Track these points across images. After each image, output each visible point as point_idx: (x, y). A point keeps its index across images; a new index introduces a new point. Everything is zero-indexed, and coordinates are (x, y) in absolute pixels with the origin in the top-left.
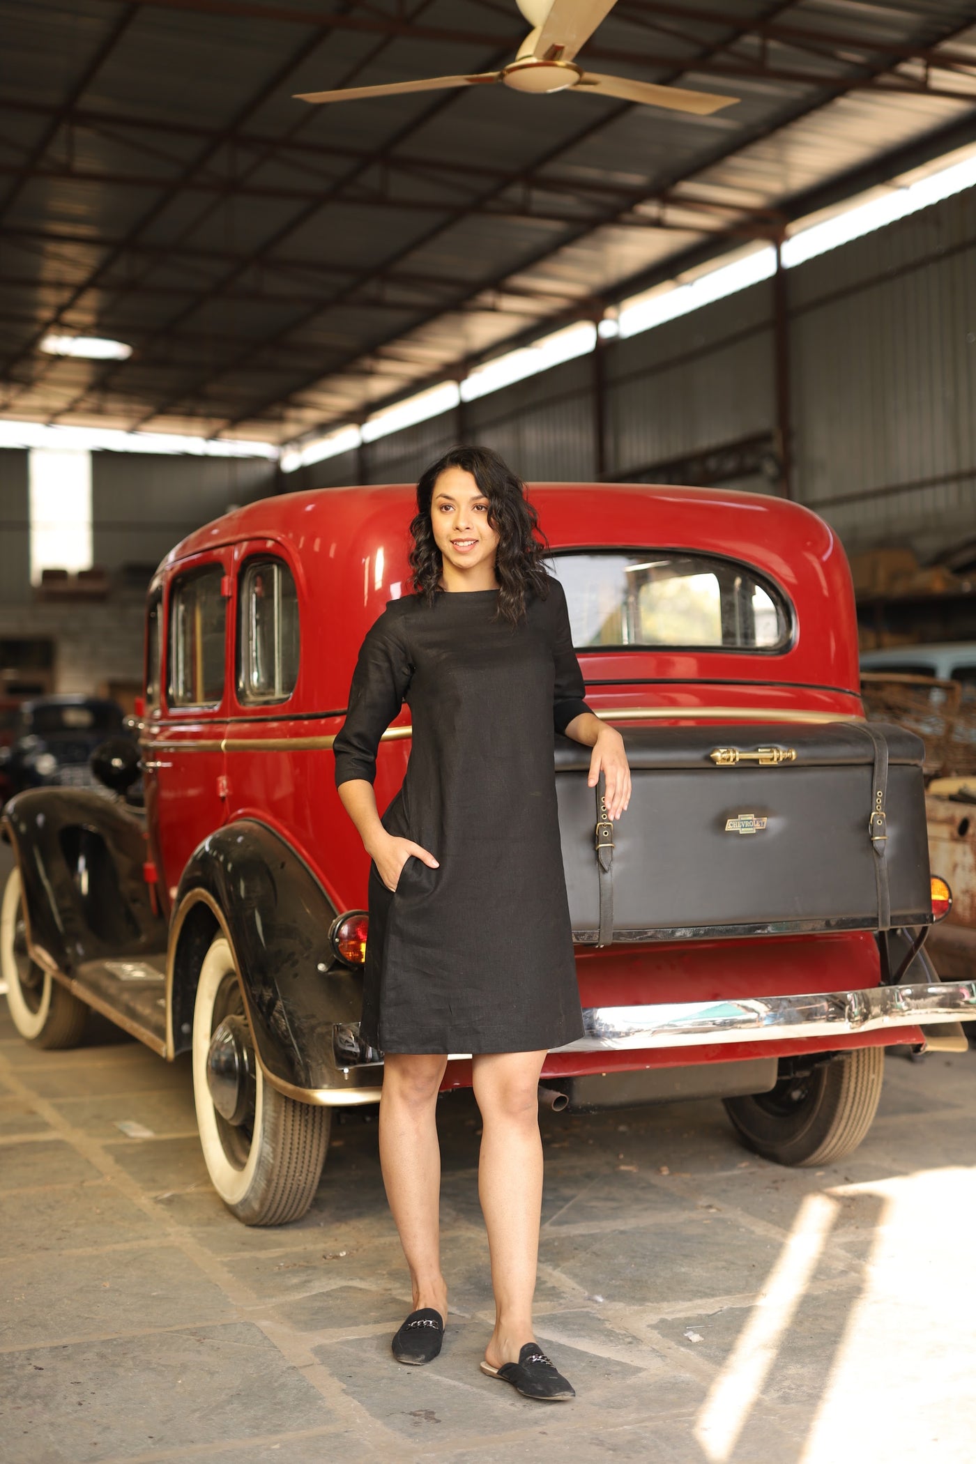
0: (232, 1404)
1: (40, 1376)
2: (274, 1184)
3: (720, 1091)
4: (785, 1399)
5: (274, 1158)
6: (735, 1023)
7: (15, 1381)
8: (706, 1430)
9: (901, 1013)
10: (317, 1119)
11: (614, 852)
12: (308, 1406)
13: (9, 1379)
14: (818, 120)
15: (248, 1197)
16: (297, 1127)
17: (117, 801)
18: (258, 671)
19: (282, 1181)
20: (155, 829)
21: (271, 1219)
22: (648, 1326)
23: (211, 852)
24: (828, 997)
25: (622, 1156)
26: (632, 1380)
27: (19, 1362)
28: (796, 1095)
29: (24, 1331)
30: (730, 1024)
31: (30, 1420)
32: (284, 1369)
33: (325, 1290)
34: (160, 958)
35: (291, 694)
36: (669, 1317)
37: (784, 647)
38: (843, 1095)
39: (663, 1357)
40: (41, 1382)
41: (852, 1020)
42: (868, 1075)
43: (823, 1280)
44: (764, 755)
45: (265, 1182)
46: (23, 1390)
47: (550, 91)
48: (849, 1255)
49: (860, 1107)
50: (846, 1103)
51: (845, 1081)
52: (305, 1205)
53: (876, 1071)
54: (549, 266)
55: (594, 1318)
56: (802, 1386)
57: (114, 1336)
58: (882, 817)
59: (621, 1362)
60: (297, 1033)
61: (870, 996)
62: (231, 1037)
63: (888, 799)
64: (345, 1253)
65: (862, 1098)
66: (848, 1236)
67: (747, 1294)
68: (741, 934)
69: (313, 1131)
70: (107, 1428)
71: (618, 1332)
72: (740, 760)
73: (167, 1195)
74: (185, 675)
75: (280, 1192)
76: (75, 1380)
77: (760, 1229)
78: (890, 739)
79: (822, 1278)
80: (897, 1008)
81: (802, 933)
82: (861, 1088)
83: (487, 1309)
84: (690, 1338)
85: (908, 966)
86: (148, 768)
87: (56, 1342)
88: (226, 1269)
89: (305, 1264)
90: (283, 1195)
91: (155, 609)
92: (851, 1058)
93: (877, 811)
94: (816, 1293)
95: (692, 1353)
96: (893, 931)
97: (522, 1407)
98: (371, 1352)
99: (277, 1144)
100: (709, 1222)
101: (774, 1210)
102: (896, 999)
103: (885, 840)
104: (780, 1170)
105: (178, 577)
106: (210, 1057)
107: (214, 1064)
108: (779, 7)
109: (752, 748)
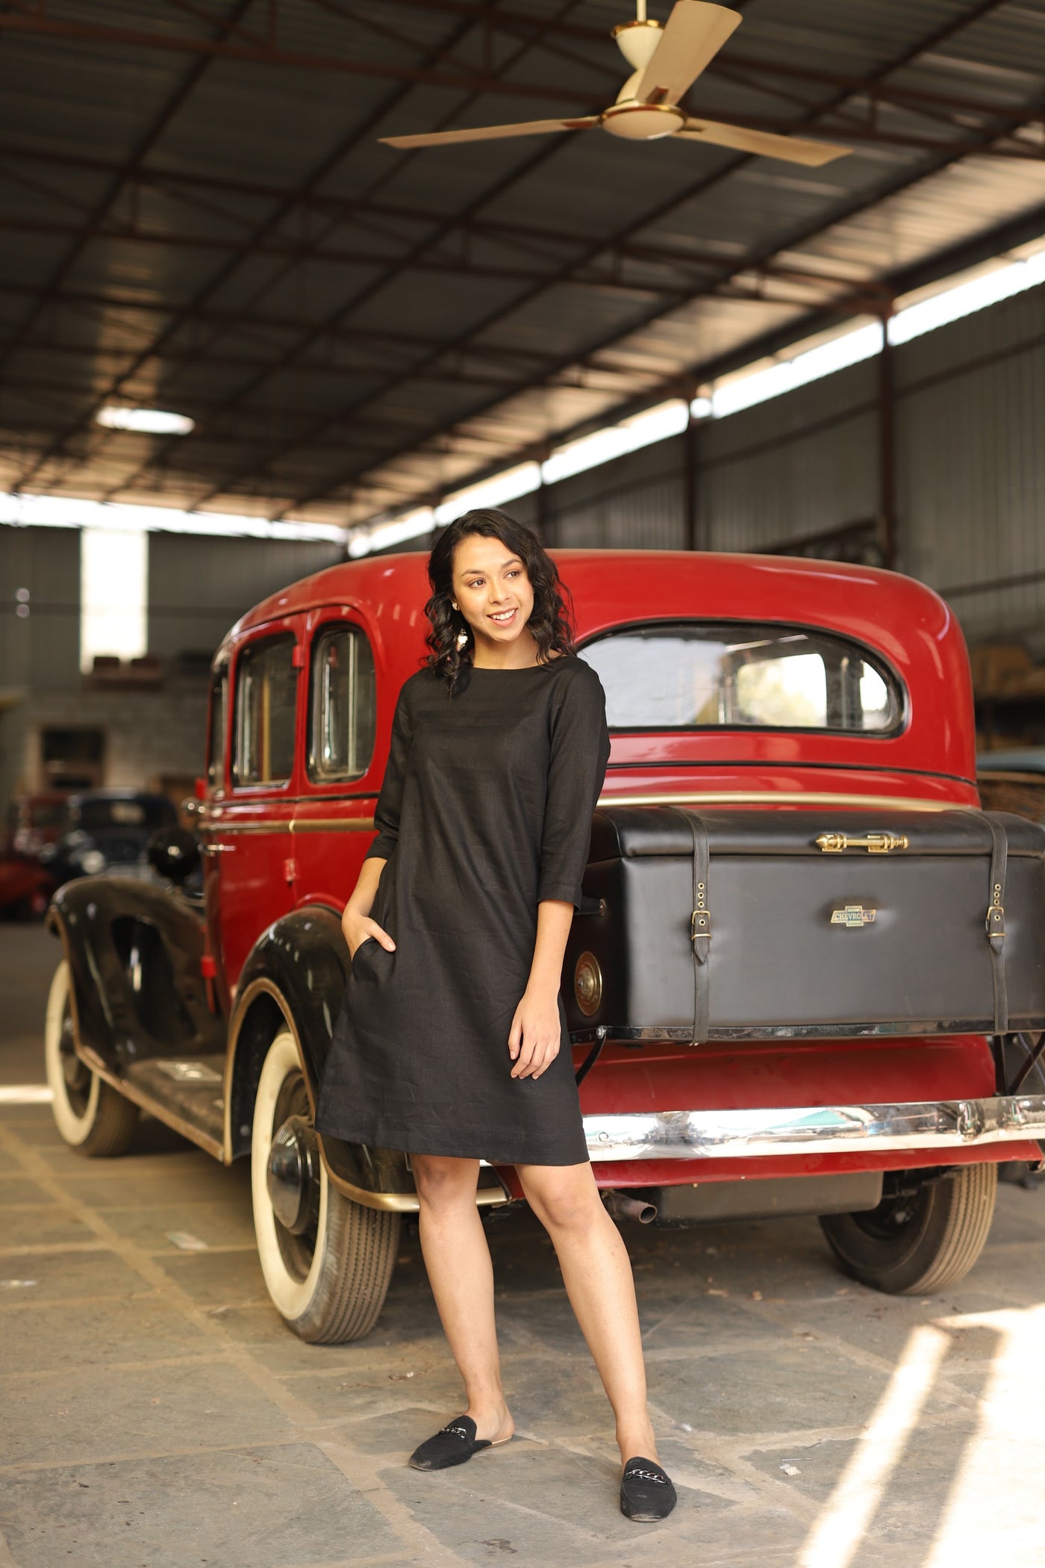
0: (292, 1528)
1: (85, 1494)
2: (337, 1297)
3: (820, 1207)
4: (890, 1537)
5: (339, 1269)
6: (837, 1132)
7: (58, 1498)
9: (1018, 1127)
10: (385, 1228)
11: (711, 943)
12: (373, 1532)
13: (51, 1496)
14: (929, 188)
15: (309, 1312)
16: (363, 1236)
17: (174, 892)
18: (330, 747)
19: (346, 1294)
20: (215, 922)
21: (333, 1336)
22: (741, 1458)
23: (276, 941)
24: (939, 1106)
25: (710, 1280)
26: (724, 1513)
27: (63, 1478)
28: (900, 1217)
29: (69, 1446)
30: (833, 1133)
31: (74, 1540)
32: (348, 1493)
33: (391, 1412)
34: (218, 1058)
35: (367, 770)
36: (764, 1449)
37: (896, 730)
38: (952, 1217)
39: (756, 1489)
40: (86, 1501)
41: (964, 1132)
42: (980, 1196)
43: (930, 1414)
44: (873, 842)
45: (328, 1295)
46: (67, 1507)
47: (652, 137)
48: (958, 1388)
49: (971, 1231)
50: (955, 1226)
51: (955, 1201)
52: (370, 1322)
53: (988, 1191)
54: (640, 340)
55: (682, 1447)
56: (909, 1524)
57: (165, 1454)
58: (999, 912)
59: (711, 1494)
61: (985, 1107)
62: (294, 1139)
63: (1006, 893)
64: (412, 1374)
65: (973, 1221)
66: (959, 1368)
67: (848, 1427)
68: (847, 1035)
69: (380, 1240)
70: (157, 1550)
71: (708, 1462)
72: (848, 846)
73: (221, 1309)
74: (251, 753)
75: (343, 1307)
76: (122, 1499)
77: (861, 1359)
78: (1012, 829)
79: (929, 1411)
80: (1013, 1121)
81: (912, 1036)
82: (972, 1211)
83: (566, 1436)
84: (787, 1471)
85: (1026, 1076)
86: (210, 851)
87: (102, 1459)
88: (284, 1387)
89: (370, 1384)
90: (346, 1309)
91: (219, 685)
92: (961, 1176)
93: (994, 905)
94: (923, 1427)
95: (789, 1487)
96: (1010, 1037)
97: (605, 1540)
98: (443, 1478)
99: (342, 1254)
100: (806, 1350)
101: (876, 1340)
102: (1013, 1111)
103: (1003, 937)
104: (882, 1298)
105: (247, 648)
106: (271, 1160)
107: (275, 1168)
108: (889, 67)
109: (861, 834)
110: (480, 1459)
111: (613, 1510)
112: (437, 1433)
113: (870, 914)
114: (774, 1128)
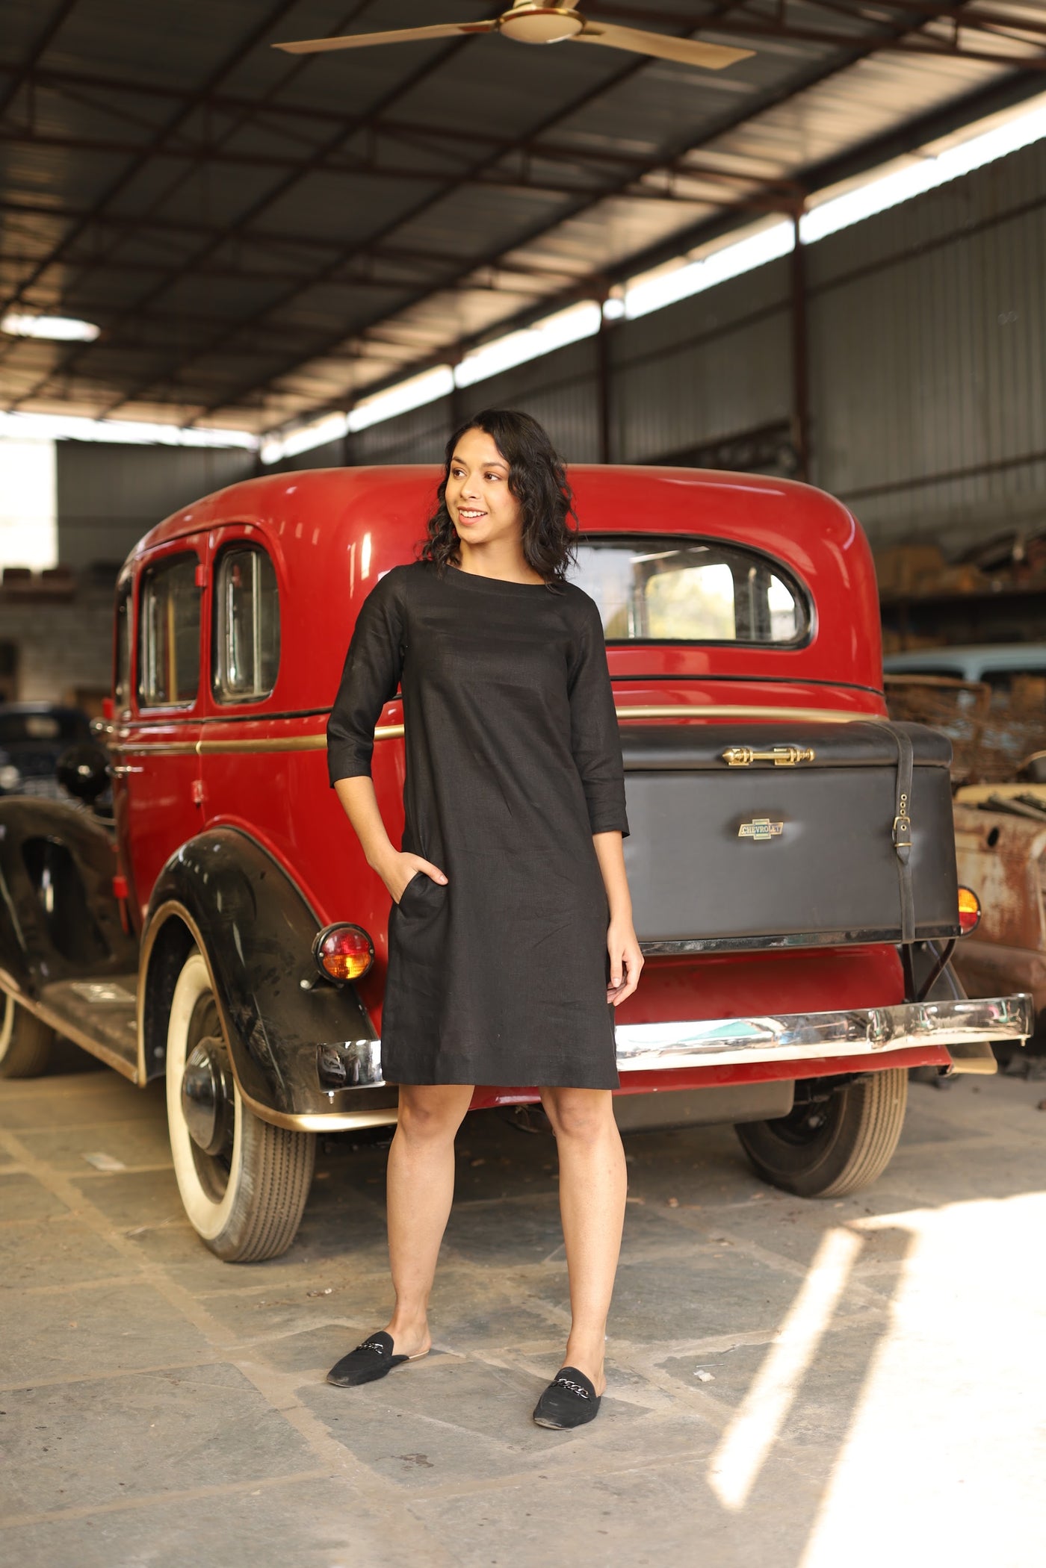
0: (209, 1449)
1: (2, 1421)
2: (254, 1217)
3: (732, 1116)
4: (801, 1440)
5: (255, 1189)
6: (749, 1042)
8: (717, 1472)
9: (926, 1033)
10: (300, 1147)
12: (291, 1450)
14: (838, 82)
15: (226, 1232)
16: (279, 1156)
17: (84, 812)
18: (235, 667)
19: (263, 1214)
20: (125, 842)
21: (251, 1254)
22: (656, 1365)
23: (185, 863)
24: (847, 1015)
26: (638, 1421)
28: (814, 1122)
30: (745, 1043)
32: (265, 1412)
33: (309, 1329)
34: (131, 979)
35: (272, 691)
36: (678, 1356)
37: (802, 641)
38: (864, 1120)
39: (671, 1397)
40: (4, 1427)
41: (873, 1039)
42: (891, 1099)
43: (842, 1316)
44: (780, 755)
45: (245, 1215)
47: (551, 41)
48: (870, 1290)
49: (882, 1134)
50: (867, 1129)
51: (867, 1106)
52: (287, 1240)
53: (899, 1095)
54: (550, 241)
56: (820, 1426)
57: (83, 1378)
58: (906, 823)
59: (626, 1402)
60: (279, 1054)
61: (893, 1015)
62: (207, 1061)
63: (913, 802)
64: (330, 1291)
65: (885, 1124)
66: (870, 1270)
67: (762, 1331)
68: (755, 947)
69: (296, 1160)
70: (74, 1475)
71: (623, 1371)
72: (754, 760)
73: (139, 1230)
74: (157, 673)
75: (260, 1226)
76: (40, 1425)
77: (775, 1263)
78: (918, 739)
79: (841, 1313)
80: (922, 1027)
81: (820, 946)
82: (884, 1114)
83: (483, 1348)
84: (701, 1377)
85: (934, 982)
86: (117, 773)
87: (19, 1385)
88: (202, 1307)
89: (288, 1302)
90: (263, 1228)
91: (124, 603)
92: (872, 1081)
93: (901, 816)
94: (835, 1330)
95: (702, 1393)
96: (918, 944)
97: (520, 1451)
98: (359, 1393)
99: (257, 1175)
100: (720, 1256)
101: (790, 1243)
102: (921, 1018)
103: (909, 846)
104: (797, 1202)
105: (149, 568)
106: (185, 1082)
107: (189, 1090)
109: (769, 747)
110: (398, 1374)
111: (529, 1421)
112: (354, 1349)
114: (686, 1040)
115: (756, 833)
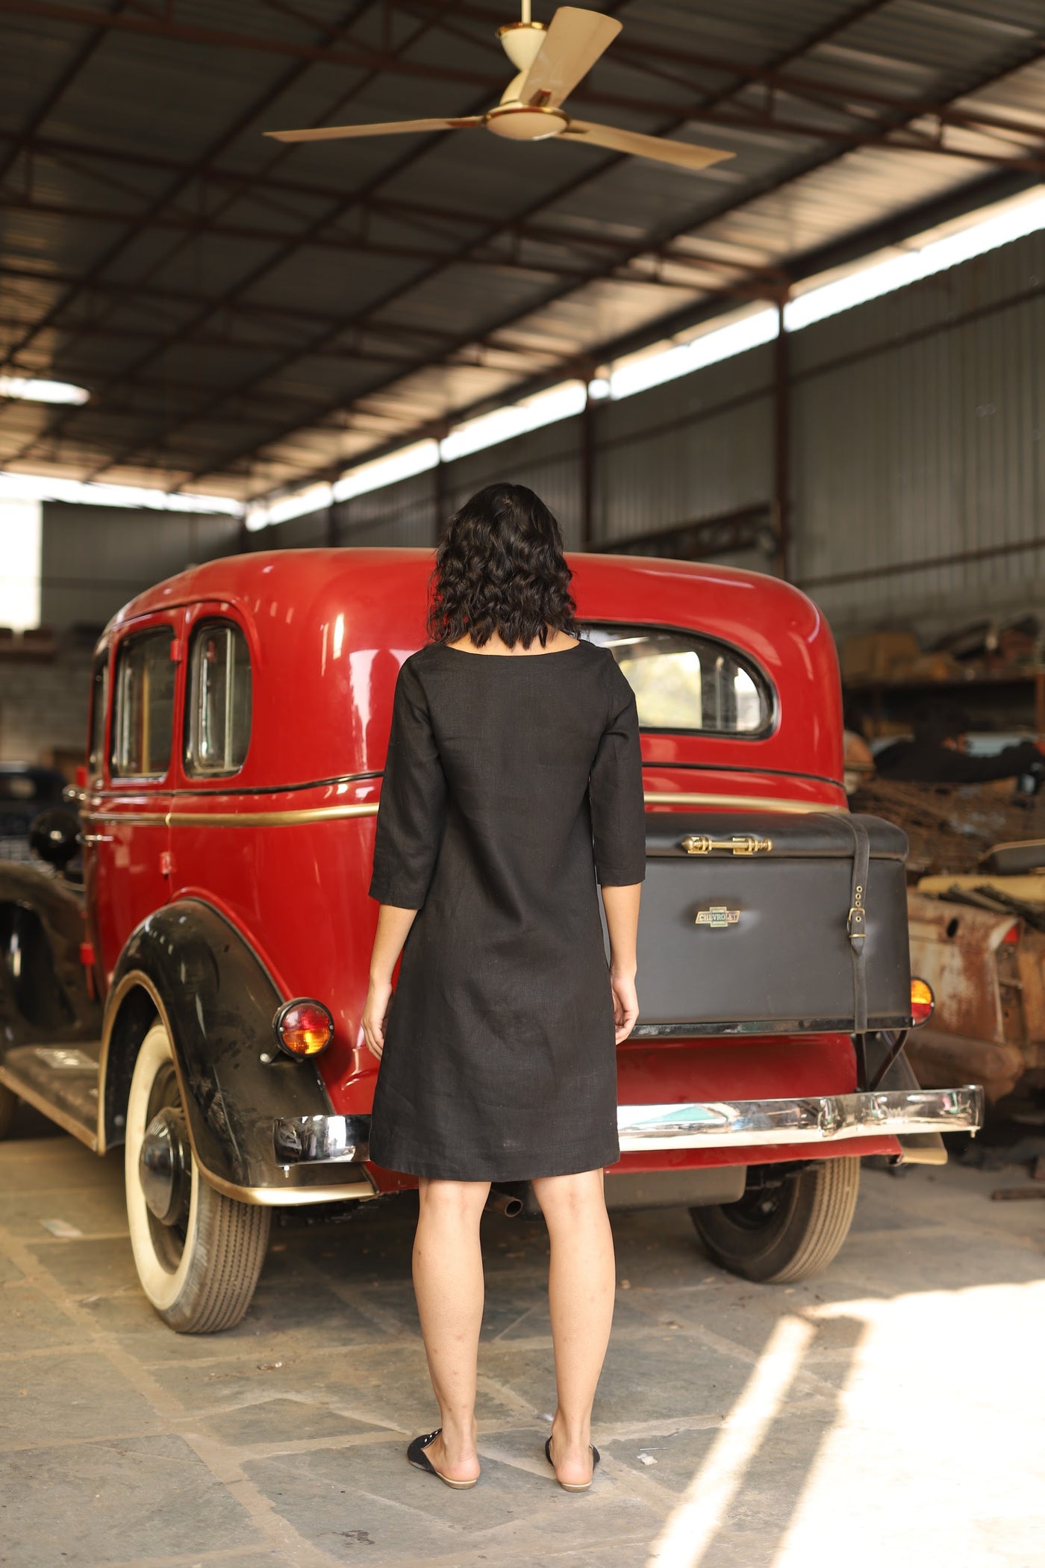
0: (153, 1520)
2: (207, 1289)
3: (684, 1200)
4: (741, 1526)
5: (209, 1261)
6: (703, 1127)
9: (876, 1122)
10: (256, 1220)
12: (234, 1524)
14: (825, 176)
15: (179, 1302)
16: (234, 1228)
17: (56, 877)
18: (207, 742)
19: (216, 1286)
20: (94, 908)
21: (203, 1326)
23: (151, 933)
24: (799, 1103)
26: (579, 1503)
28: (767, 1207)
30: (698, 1128)
32: (210, 1485)
33: (257, 1403)
34: (95, 1046)
35: (241, 767)
36: (622, 1439)
37: (765, 732)
38: (816, 1207)
39: (613, 1479)
41: (825, 1128)
42: (843, 1187)
43: (789, 1403)
44: (738, 844)
45: (198, 1286)
47: (537, 138)
48: (815, 1377)
49: (834, 1221)
50: (818, 1216)
51: (818, 1193)
52: (240, 1312)
53: (851, 1183)
54: (538, 320)
56: (759, 1512)
57: (29, 1447)
58: (861, 914)
60: (237, 1127)
61: (845, 1103)
62: (166, 1131)
63: (868, 895)
64: (280, 1364)
65: (836, 1212)
66: (822, 1357)
67: (709, 1416)
68: (710, 1034)
69: (250, 1232)
70: (18, 1543)
72: (713, 849)
73: (93, 1298)
74: (130, 743)
75: (213, 1297)
77: (723, 1348)
78: (874, 832)
79: (789, 1400)
80: (872, 1116)
81: (775, 1034)
82: (835, 1202)
84: (643, 1461)
85: (887, 1069)
86: (87, 842)
88: (153, 1378)
89: (238, 1374)
90: (216, 1300)
91: (101, 673)
92: (824, 1168)
93: (856, 907)
94: (782, 1416)
95: (645, 1476)
96: (872, 1034)
97: (461, 1530)
98: (305, 1470)
99: (211, 1246)
100: (669, 1339)
101: (739, 1328)
102: (872, 1108)
103: (864, 937)
104: (748, 1287)
105: (126, 640)
106: (143, 1151)
107: (147, 1159)
108: (786, 56)
109: (727, 837)
113: (734, 915)
114: (639, 1124)
115: (713, 920)
